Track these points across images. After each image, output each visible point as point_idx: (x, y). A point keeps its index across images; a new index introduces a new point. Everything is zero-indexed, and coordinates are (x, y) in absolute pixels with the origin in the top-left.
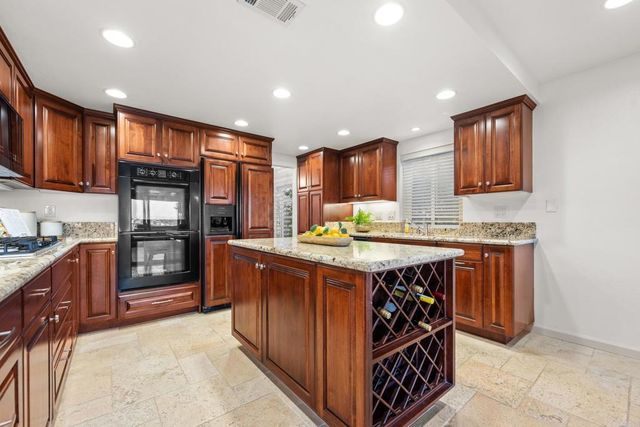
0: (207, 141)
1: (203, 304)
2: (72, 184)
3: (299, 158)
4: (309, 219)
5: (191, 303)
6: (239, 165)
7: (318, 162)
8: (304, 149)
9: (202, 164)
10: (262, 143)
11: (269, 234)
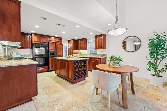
0: (49, 39)
1: (49, 70)
2: (23, 47)
3: (68, 41)
4: (71, 53)
5: (46, 70)
6: (56, 43)
7: (72, 42)
8: (69, 39)
9: (48, 43)
10: (60, 39)
11: (62, 56)
